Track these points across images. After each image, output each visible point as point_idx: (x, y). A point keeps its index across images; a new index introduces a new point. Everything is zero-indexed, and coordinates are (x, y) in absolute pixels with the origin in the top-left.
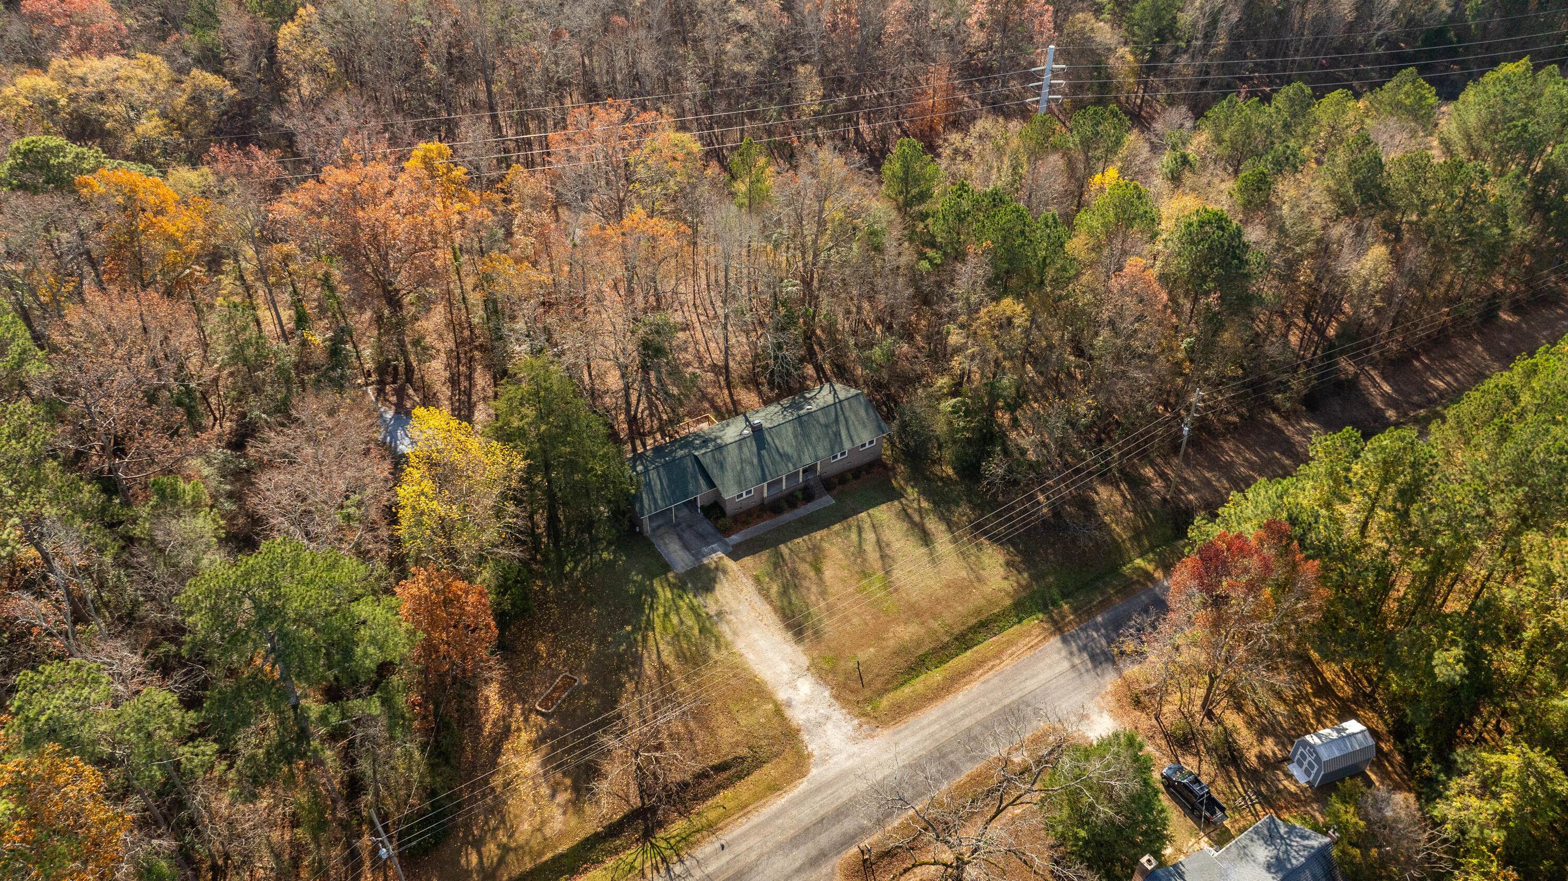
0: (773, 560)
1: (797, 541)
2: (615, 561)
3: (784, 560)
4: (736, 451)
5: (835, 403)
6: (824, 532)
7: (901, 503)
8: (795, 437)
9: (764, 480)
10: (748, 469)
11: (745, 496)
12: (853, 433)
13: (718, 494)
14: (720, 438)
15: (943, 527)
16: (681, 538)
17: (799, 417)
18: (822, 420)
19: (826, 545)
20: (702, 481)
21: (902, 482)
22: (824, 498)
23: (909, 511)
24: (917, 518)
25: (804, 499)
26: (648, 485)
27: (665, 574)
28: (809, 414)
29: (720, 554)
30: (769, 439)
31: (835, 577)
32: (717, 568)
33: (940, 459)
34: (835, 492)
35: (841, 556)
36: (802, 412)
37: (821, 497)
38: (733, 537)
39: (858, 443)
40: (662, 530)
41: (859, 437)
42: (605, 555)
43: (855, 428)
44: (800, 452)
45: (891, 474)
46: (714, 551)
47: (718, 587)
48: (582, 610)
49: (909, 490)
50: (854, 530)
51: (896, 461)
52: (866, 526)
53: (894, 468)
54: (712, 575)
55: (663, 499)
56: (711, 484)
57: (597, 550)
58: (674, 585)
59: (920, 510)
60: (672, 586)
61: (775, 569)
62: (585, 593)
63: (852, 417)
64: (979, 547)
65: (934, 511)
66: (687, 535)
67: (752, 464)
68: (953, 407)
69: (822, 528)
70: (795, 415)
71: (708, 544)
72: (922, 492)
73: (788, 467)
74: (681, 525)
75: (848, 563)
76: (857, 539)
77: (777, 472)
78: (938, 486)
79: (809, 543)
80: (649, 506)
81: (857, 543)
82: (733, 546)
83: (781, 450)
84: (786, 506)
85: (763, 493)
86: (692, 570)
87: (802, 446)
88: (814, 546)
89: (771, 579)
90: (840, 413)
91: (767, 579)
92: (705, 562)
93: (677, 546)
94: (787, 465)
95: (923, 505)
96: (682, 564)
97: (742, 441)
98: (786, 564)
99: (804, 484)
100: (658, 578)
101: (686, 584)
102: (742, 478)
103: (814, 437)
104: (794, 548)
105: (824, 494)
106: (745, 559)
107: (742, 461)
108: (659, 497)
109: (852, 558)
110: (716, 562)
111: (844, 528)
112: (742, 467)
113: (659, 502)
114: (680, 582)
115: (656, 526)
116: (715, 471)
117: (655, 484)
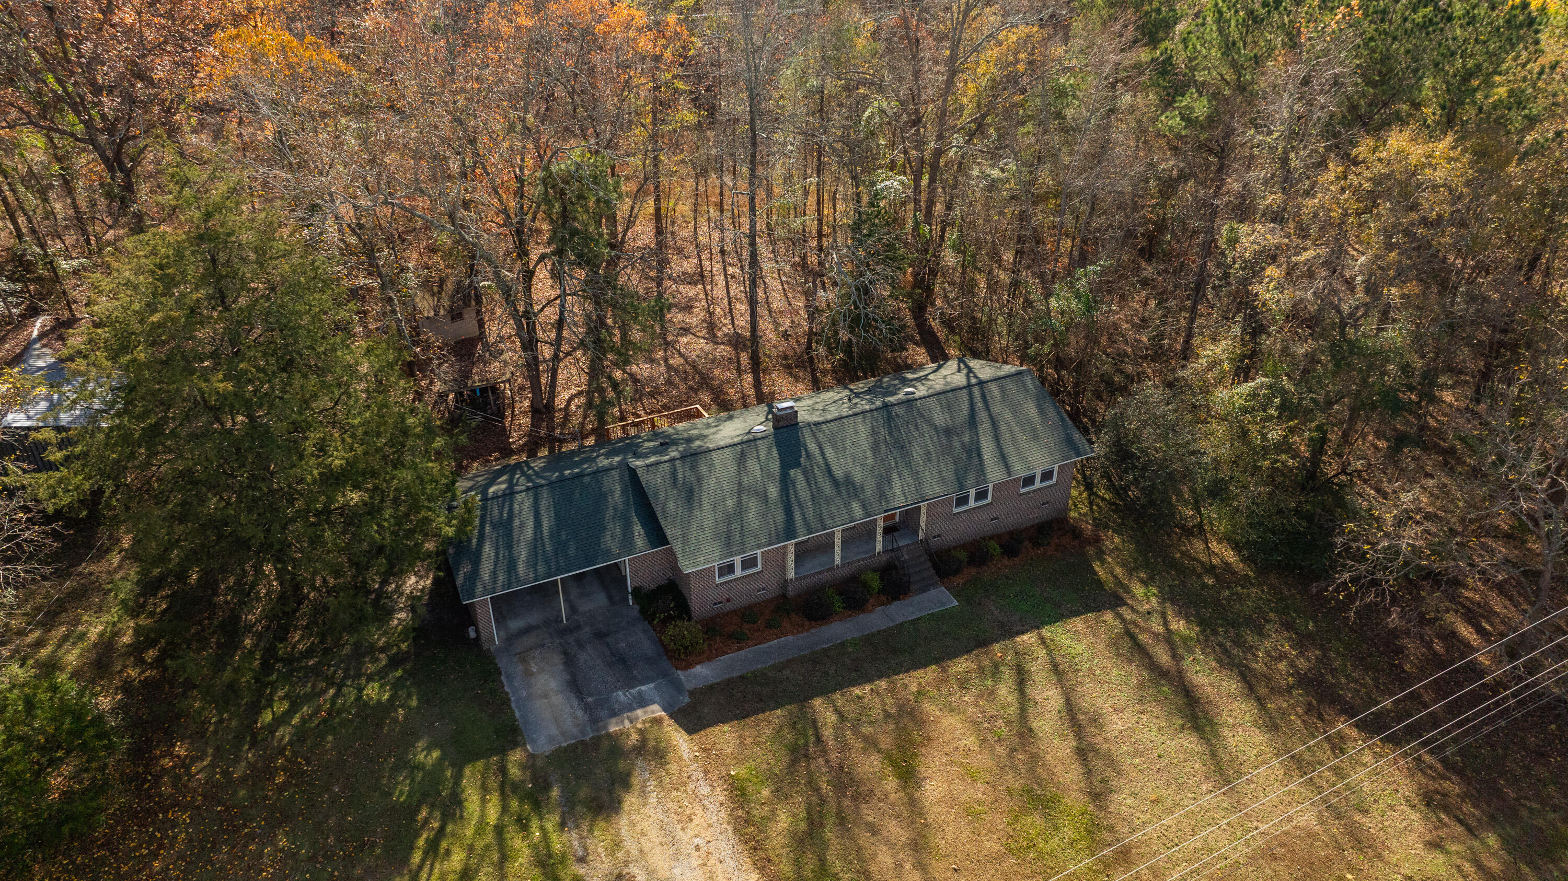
0: (789, 736)
1: (857, 691)
2: (386, 709)
3: (819, 739)
4: (732, 468)
5: (969, 386)
6: (930, 673)
7: (1120, 617)
8: (875, 448)
9: (790, 532)
10: (753, 508)
11: (739, 572)
12: (1010, 449)
13: (671, 557)
14: (702, 437)
15: (1232, 685)
16: (569, 661)
17: (886, 406)
18: (940, 418)
19: (930, 709)
20: (638, 530)
21: (1118, 571)
22: (933, 593)
23: (1143, 638)
24: (1163, 657)
25: (884, 592)
26: (505, 528)
27: (503, 751)
28: (909, 402)
29: (656, 710)
30: (812, 446)
31: (950, 799)
32: (641, 748)
33: (1200, 526)
34: (958, 581)
35: (970, 741)
36: (891, 399)
37: (925, 589)
38: (699, 669)
39: (1020, 470)
40: (528, 640)
41: (1022, 458)
42: (372, 691)
43: (1014, 440)
44: (884, 482)
45: (1091, 551)
46: (643, 702)
47: (630, 801)
48: (251, 837)
49: (1138, 590)
50: (1008, 675)
51: (1097, 524)
52: (1033, 667)
53: (1097, 540)
54: (622, 765)
55: (532, 563)
56: (658, 536)
57: (358, 676)
58: (516, 788)
59: (1168, 638)
60: (507, 788)
61: (794, 762)
62: (281, 788)
63: (1006, 416)
64: (1338, 745)
65: (1205, 643)
66: (587, 657)
67: (765, 498)
69: (925, 665)
70: (879, 403)
71: (631, 682)
72: (1169, 596)
73: (850, 511)
74: (578, 627)
75: (989, 763)
76: (1012, 699)
77: (821, 520)
78: (1205, 586)
79: (890, 701)
80: (494, 574)
81: (1013, 710)
82: (692, 693)
83: (838, 473)
84: (838, 605)
85: (784, 568)
86: (573, 748)
87: (889, 470)
88: (901, 708)
89: (777, 792)
90: (980, 405)
91: (766, 792)
92: (613, 728)
93: (553, 684)
94: (847, 505)
95: (1174, 626)
96: (554, 731)
97: (749, 442)
98: (824, 752)
99: (885, 558)
100: (480, 764)
101: (547, 787)
102: (735, 526)
103: (917, 452)
104: (850, 710)
105: (934, 585)
106: (716, 729)
107: (740, 489)
108: (523, 556)
109: (1001, 750)
110: (641, 732)
111: (981, 669)
112: (740, 503)
113: (521, 568)
114: (534, 778)
115: (515, 625)
116: (671, 505)
117: (522, 525)
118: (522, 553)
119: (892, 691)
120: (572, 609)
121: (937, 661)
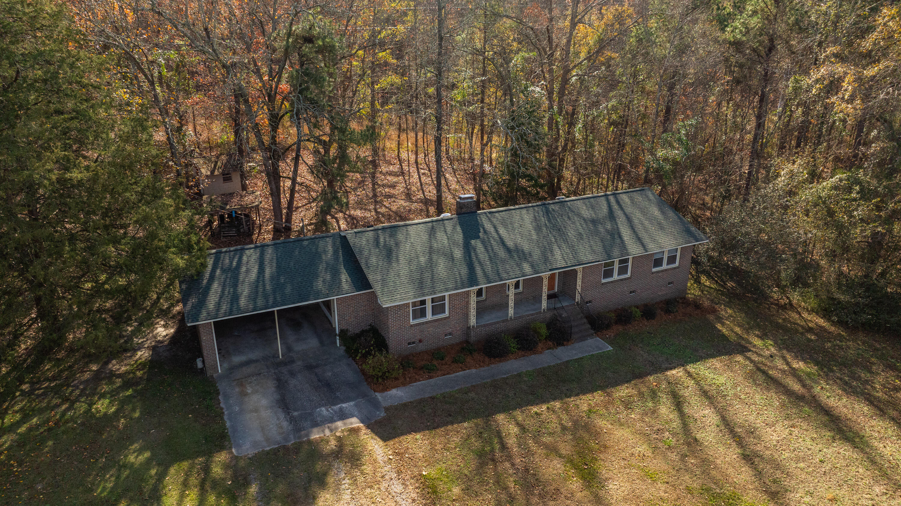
0: (477, 444)
1: (536, 410)
3: (504, 447)
5: (606, 195)
6: (598, 397)
7: (749, 360)
8: (538, 229)
9: (472, 280)
11: (429, 317)
12: (643, 235)
13: (373, 298)
16: (281, 387)
17: (544, 204)
18: (586, 214)
19: (602, 424)
20: (344, 277)
22: (591, 341)
23: (773, 373)
24: (796, 387)
25: (549, 338)
26: (233, 272)
27: (209, 454)
28: (562, 203)
29: (355, 422)
30: (488, 226)
32: (339, 452)
33: (791, 305)
35: (643, 448)
37: (583, 338)
38: (394, 392)
39: (654, 248)
40: (247, 369)
41: (654, 241)
42: (102, 406)
43: (645, 228)
44: (547, 252)
45: (711, 317)
46: (343, 416)
49: (758, 342)
50: (665, 400)
52: (686, 393)
53: (715, 311)
54: (319, 467)
55: (253, 297)
56: (362, 283)
59: (795, 374)
60: (207, 485)
61: (482, 465)
65: (826, 378)
66: (296, 383)
67: (452, 258)
69: (592, 390)
71: (334, 400)
72: (785, 347)
73: (521, 269)
74: (292, 361)
75: (664, 466)
76: (674, 416)
77: (499, 274)
79: (564, 417)
80: (218, 305)
81: (676, 424)
82: (387, 409)
83: (510, 244)
84: (513, 344)
85: (466, 316)
86: (275, 452)
87: (550, 243)
88: (576, 423)
89: (467, 490)
90: (615, 207)
91: (456, 491)
92: (315, 435)
93: (264, 402)
94: (519, 265)
95: (795, 365)
96: (259, 437)
97: (438, 222)
98: (510, 458)
99: (548, 315)
100: (185, 465)
101: (247, 484)
102: (427, 275)
103: (571, 234)
104: (529, 423)
105: (591, 336)
106: (410, 437)
107: (431, 251)
109: (673, 456)
110: (339, 439)
111: (641, 394)
112: (431, 259)
113: (243, 302)
114: (235, 478)
115: (237, 359)
116: (373, 260)
117: (248, 271)
118: (245, 291)
119: (566, 410)
120: (288, 349)
121: (602, 388)
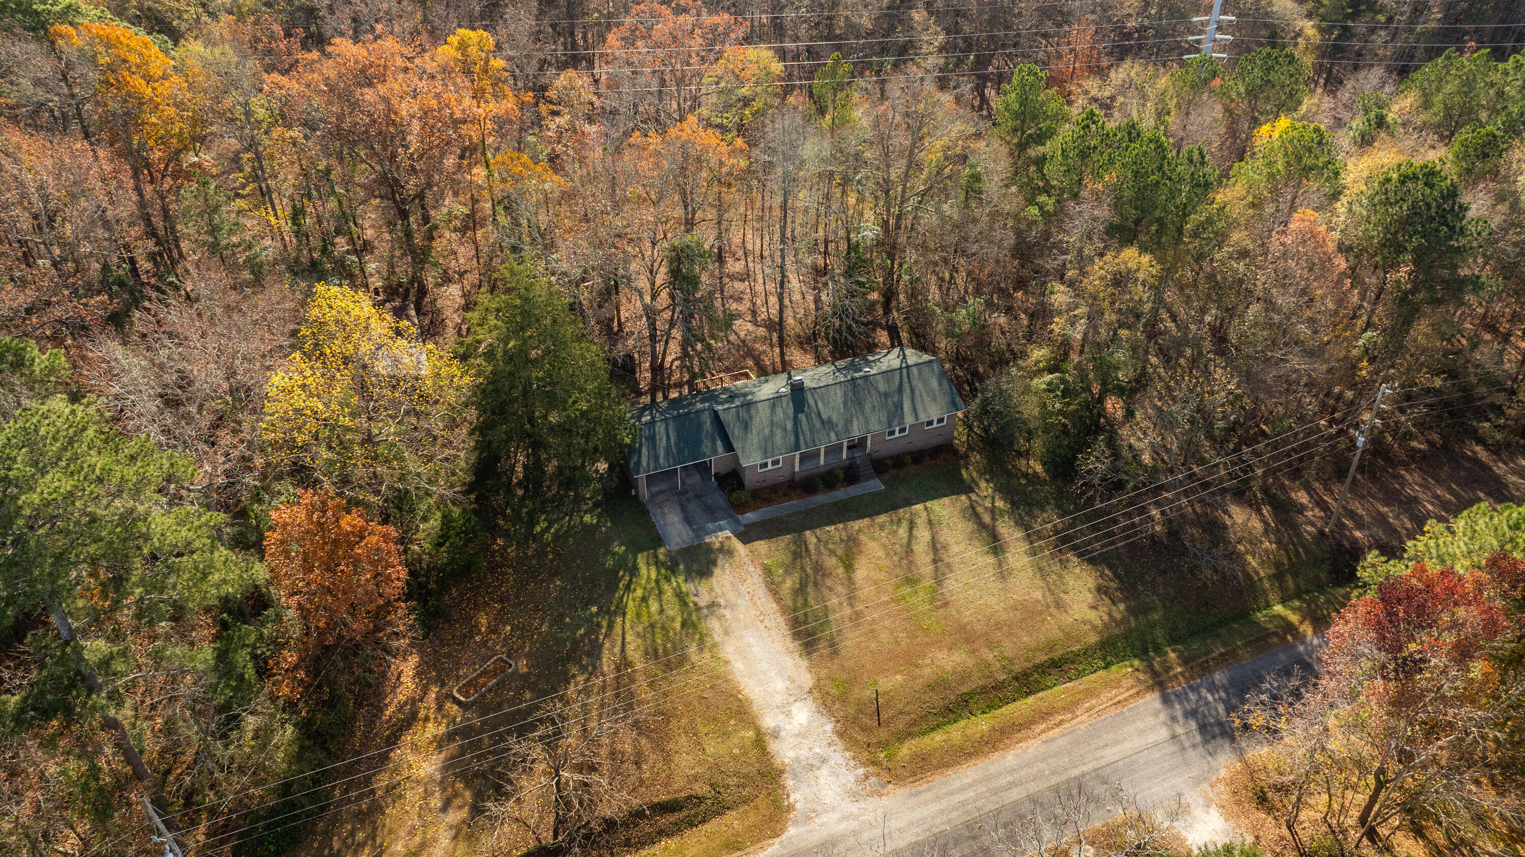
0: (793, 547)
1: (828, 528)
2: (597, 526)
3: (807, 550)
4: (768, 412)
5: (901, 368)
6: (866, 521)
7: (970, 498)
8: (845, 403)
9: (797, 447)
10: (779, 434)
11: (770, 467)
12: (919, 406)
13: (736, 459)
14: (752, 393)
15: (1019, 534)
16: (683, 509)
17: (853, 379)
18: (882, 387)
19: (863, 538)
20: (719, 443)
21: (974, 474)
22: (872, 482)
23: (979, 509)
24: (987, 519)
25: (845, 480)
26: (652, 438)
27: (655, 548)
28: (866, 378)
29: (728, 533)
30: (811, 401)
31: (868, 578)
32: (721, 549)
33: (1027, 451)
34: (886, 476)
35: (881, 554)
36: (857, 375)
37: (868, 480)
38: (749, 515)
39: (923, 418)
40: (662, 497)
41: (925, 410)
42: (587, 518)
43: (922, 401)
44: (848, 422)
45: (962, 462)
46: (721, 530)
47: (717, 571)
48: (543, 580)
49: (983, 484)
50: (905, 525)
51: (971, 448)
52: (918, 521)
53: (968, 457)
54: (712, 556)
55: (667, 459)
56: (729, 447)
57: (579, 511)
58: (663, 564)
59: (993, 511)
60: (658, 564)
61: (794, 559)
62: (552, 561)
63: (919, 386)
64: (1064, 564)
65: (1011, 513)
66: (692, 506)
67: (785, 430)
68: (1049, 384)
69: (863, 518)
70: (849, 377)
71: (715, 520)
72: (999, 489)
73: (829, 437)
74: (686, 492)
75: (889, 564)
76: (905, 535)
77: (814, 441)
78: (1020, 484)
79: (844, 534)
80: (648, 463)
81: (905, 541)
82: (745, 526)
83: (824, 416)
84: (821, 486)
85: (793, 466)
86: (688, 548)
87: (851, 416)
88: (849, 538)
89: (786, 571)
90: (906, 380)
91: (781, 571)
92: (707, 540)
93: (676, 519)
94: (828, 435)
95: (997, 504)
96: (678, 540)
97: (776, 399)
98: (809, 556)
99: (847, 462)
100: (645, 553)
101: (678, 565)
102: (769, 443)
103: (868, 406)
104: (824, 537)
105: (873, 478)
106: (758, 543)
107: (772, 424)
108: (662, 454)
109: (896, 558)
110: (721, 543)
111: (892, 521)
112: (772, 431)
113: (661, 461)
114: (671, 561)
115: (655, 489)
116: (736, 431)
117: (661, 439)
119: (845, 529)
120: (683, 482)
121: (869, 516)
